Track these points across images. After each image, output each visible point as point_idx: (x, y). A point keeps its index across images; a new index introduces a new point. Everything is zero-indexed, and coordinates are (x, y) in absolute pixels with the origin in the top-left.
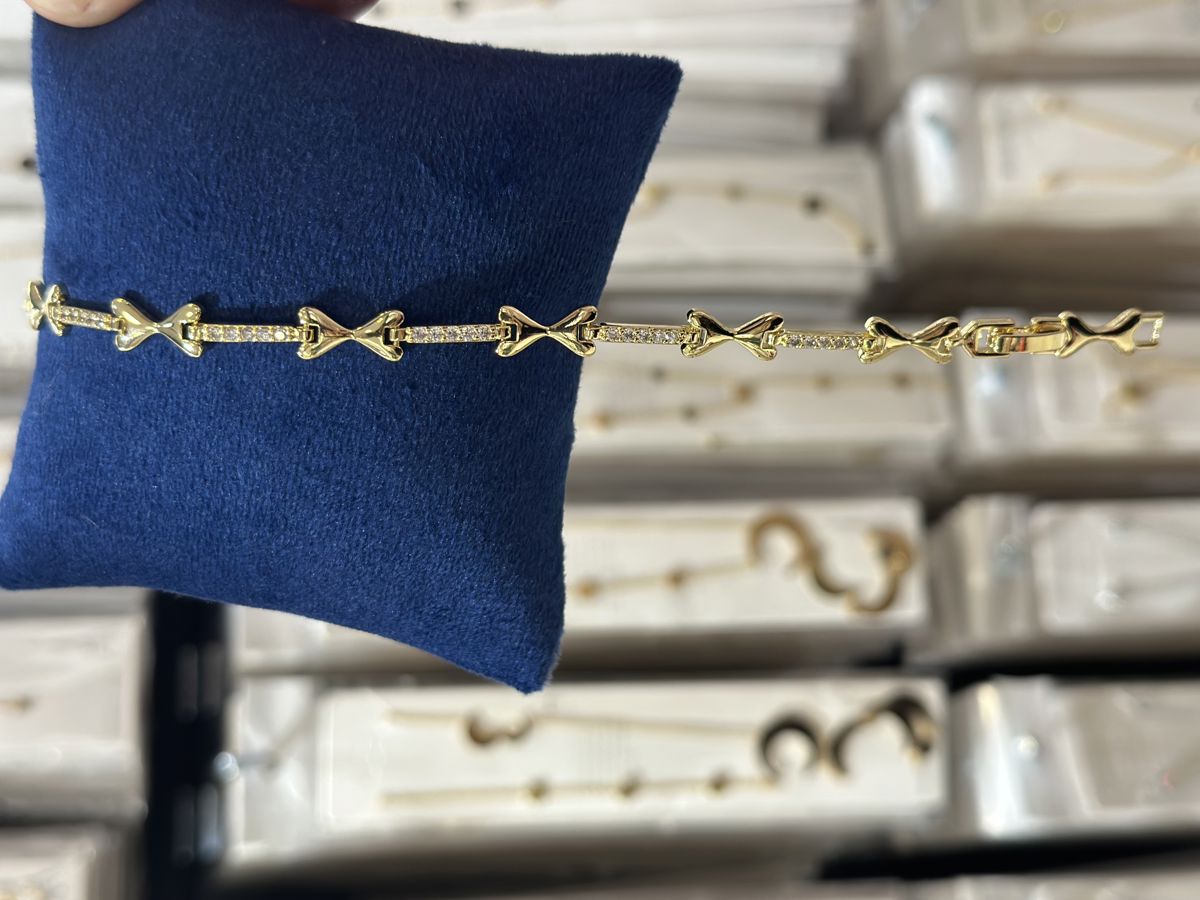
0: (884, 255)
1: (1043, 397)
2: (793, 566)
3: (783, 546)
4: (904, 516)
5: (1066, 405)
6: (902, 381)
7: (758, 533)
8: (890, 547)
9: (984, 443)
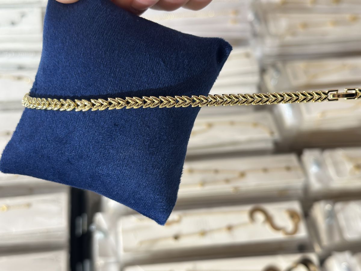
0: (277, 136)
1: (331, 171)
2: (264, 222)
3: (260, 217)
4: (296, 206)
5: (339, 172)
6: (288, 169)
7: (252, 214)
8: (293, 215)
9: (316, 186)
